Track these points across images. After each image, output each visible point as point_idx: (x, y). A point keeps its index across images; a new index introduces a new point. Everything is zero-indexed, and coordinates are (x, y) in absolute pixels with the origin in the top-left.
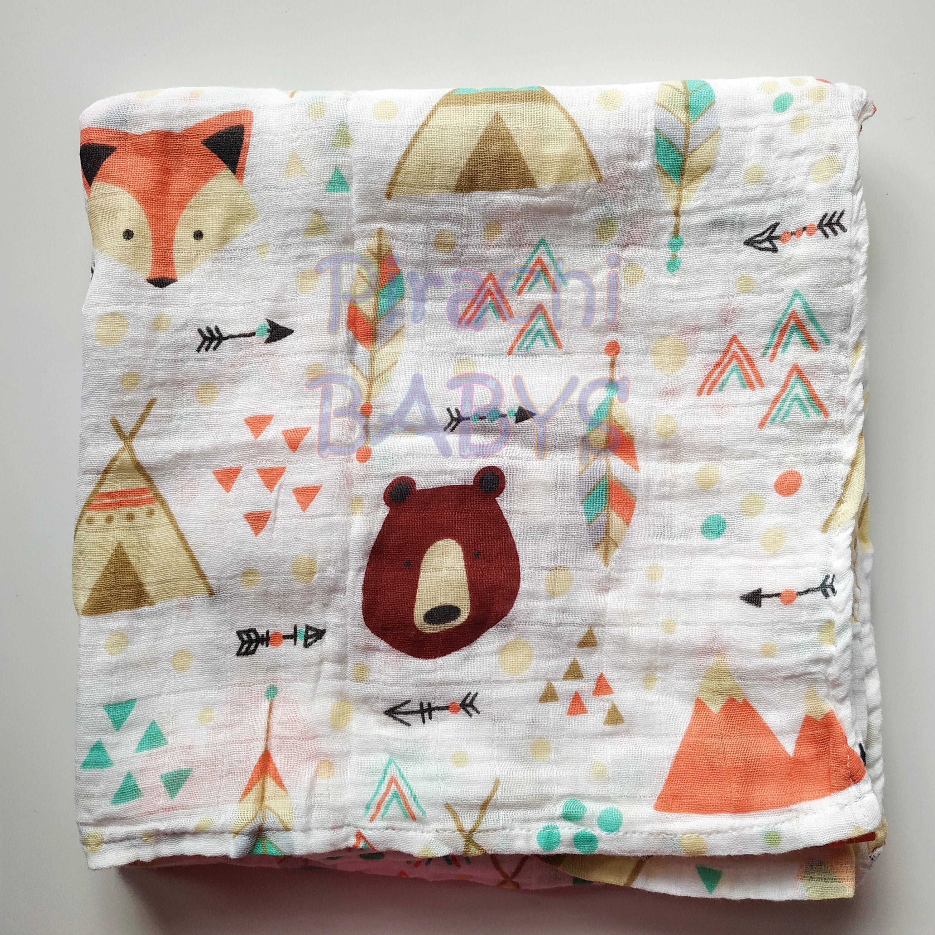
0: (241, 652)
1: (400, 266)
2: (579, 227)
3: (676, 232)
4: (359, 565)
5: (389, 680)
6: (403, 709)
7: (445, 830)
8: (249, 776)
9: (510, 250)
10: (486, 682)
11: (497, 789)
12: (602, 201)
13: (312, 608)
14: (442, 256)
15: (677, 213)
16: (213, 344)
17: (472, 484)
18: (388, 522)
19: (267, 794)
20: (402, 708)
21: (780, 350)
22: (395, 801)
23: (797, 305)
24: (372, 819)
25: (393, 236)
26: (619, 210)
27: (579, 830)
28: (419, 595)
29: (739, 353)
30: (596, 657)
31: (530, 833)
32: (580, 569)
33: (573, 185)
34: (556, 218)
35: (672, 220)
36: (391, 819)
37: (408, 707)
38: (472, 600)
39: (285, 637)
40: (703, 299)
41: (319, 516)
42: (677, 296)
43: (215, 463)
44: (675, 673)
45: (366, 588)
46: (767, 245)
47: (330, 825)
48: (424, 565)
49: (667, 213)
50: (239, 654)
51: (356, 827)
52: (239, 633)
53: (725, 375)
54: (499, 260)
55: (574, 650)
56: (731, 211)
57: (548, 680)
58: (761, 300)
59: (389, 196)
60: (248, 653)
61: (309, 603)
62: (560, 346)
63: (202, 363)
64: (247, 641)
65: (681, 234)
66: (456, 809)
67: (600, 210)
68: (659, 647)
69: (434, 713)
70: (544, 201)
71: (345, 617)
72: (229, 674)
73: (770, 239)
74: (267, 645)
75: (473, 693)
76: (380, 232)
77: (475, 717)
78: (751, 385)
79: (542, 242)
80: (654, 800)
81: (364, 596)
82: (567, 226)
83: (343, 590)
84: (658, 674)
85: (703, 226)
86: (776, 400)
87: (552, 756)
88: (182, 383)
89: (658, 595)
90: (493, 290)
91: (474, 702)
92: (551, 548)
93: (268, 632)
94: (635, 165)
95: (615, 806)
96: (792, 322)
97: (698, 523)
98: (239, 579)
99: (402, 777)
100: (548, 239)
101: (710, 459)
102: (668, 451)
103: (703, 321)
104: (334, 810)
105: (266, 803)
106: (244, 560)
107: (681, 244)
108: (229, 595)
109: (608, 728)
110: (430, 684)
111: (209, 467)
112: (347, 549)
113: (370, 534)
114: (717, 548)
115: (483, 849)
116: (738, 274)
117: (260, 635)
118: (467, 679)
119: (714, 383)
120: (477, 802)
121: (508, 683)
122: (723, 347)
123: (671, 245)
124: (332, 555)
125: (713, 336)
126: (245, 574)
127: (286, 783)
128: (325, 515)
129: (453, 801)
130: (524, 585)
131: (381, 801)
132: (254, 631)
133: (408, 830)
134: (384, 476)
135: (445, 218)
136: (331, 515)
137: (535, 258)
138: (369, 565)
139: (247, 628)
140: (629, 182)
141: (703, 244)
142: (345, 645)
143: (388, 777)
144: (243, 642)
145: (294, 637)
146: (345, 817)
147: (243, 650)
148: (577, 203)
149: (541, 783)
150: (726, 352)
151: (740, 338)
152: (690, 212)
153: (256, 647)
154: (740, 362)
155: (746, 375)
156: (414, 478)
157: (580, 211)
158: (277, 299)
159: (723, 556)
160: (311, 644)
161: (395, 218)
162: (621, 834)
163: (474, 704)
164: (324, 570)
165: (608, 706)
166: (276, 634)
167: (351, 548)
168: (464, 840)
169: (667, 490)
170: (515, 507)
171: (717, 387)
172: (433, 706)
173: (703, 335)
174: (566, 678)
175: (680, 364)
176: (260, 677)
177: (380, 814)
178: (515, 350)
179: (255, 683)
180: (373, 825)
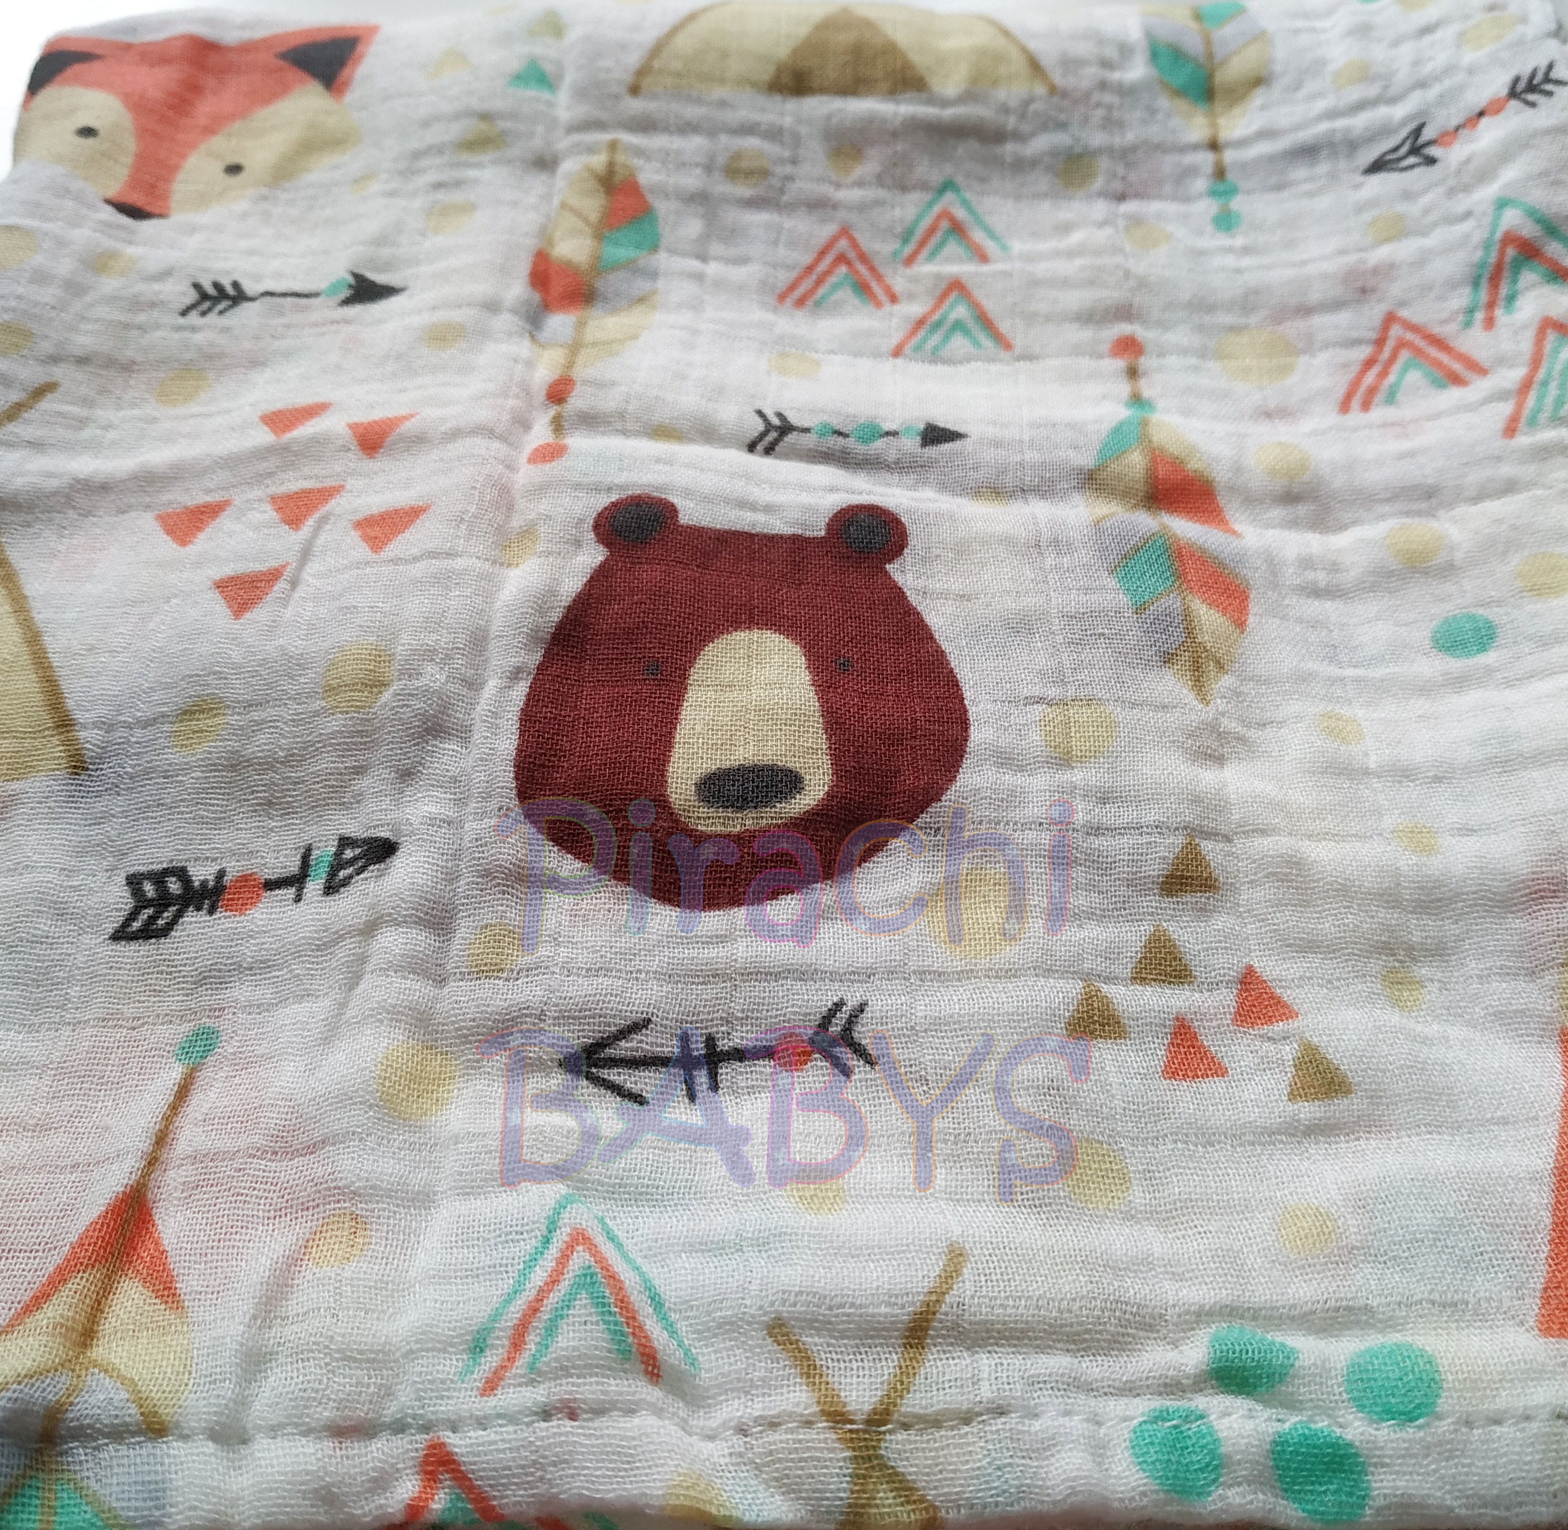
0: (129, 929)
1: (650, 198)
2: (1020, 166)
3: (1220, 173)
4: (515, 661)
5: (583, 958)
6: (625, 1048)
7: (773, 1425)
8: (56, 1259)
9: (881, 193)
10: (891, 973)
11: (958, 1273)
12: (1062, 126)
13: (364, 783)
14: (744, 191)
15: (1214, 146)
16: (221, 306)
17: (823, 533)
18: (600, 575)
19: (109, 1325)
20: (623, 1043)
21: (1499, 312)
22: (583, 1299)
23: (1512, 219)
24: (491, 1386)
25: (640, 152)
26: (1097, 139)
27: (1287, 1426)
28: (682, 733)
29: (1409, 336)
30: (1221, 922)
31: (1103, 1431)
32: (1134, 705)
33: (1001, 94)
34: (973, 145)
35: (1206, 159)
36: (563, 1370)
37: (641, 1041)
38: (838, 756)
39: (271, 885)
40: (1303, 263)
41: (416, 559)
42: (1246, 262)
43: (165, 497)
44: (1473, 966)
45: (527, 718)
46: (1412, 160)
47: (326, 1414)
48: (697, 674)
49: (1195, 147)
50: (121, 935)
51: (426, 1428)
52: (134, 882)
53: (1392, 378)
54: (862, 208)
55: (1152, 901)
56: (1323, 127)
57: (1087, 977)
58: (1432, 241)
59: (635, 90)
60: (149, 933)
61: (360, 771)
62: (1008, 346)
63: (186, 334)
64: (153, 900)
65: (1230, 176)
66: (811, 1340)
67: (1061, 139)
68: (1405, 888)
69: (725, 1071)
70: (948, 113)
71: (460, 802)
72: (74, 991)
73: (1415, 150)
74: (211, 912)
75: (852, 1003)
76: (613, 146)
77: (863, 1076)
78: (1456, 380)
79: (947, 186)
80: (1532, 1306)
81: (522, 734)
82: (998, 163)
83: (464, 734)
84: (1423, 971)
85: (1271, 159)
86: (1526, 386)
87: (1138, 1196)
88: (128, 368)
89: (1366, 772)
90: (852, 255)
91: (859, 1028)
92: (1042, 660)
93: (221, 874)
94: (1116, 76)
95: (1395, 1338)
96: (1511, 252)
97: (1422, 635)
98: (166, 727)
99: (612, 1238)
100: (960, 179)
101: (1407, 514)
102: (1302, 510)
103: (1315, 296)
104: (348, 1357)
105: (98, 1352)
106: (192, 676)
107: (1234, 191)
108: (130, 770)
109: (1308, 1110)
110: (715, 975)
111: (148, 507)
112: (485, 630)
113: (552, 592)
114: (1489, 671)
115: (922, 1500)
116: (1367, 217)
117: (197, 884)
118: (829, 964)
119: (1372, 391)
120: (887, 1310)
121: (959, 980)
122: (1373, 335)
123: (1213, 193)
124: (441, 639)
125: (1343, 318)
126: (188, 713)
127: (186, 1285)
128: (432, 555)
129: (799, 1308)
130: (978, 736)
131: (534, 1310)
132: (181, 874)
133: (630, 1410)
134: (597, 488)
135: (748, 129)
136: (451, 554)
137: (937, 209)
138: (541, 668)
139: (160, 867)
140: (1108, 98)
141: (1279, 187)
142: (451, 877)
143: (561, 1237)
144: (142, 901)
145: (297, 881)
146: (388, 1392)
147: (136, 925)
148: (1011, 122)
149: (1115, 1268)
150: (1380, 342)
151: (1404, 313)
152: (1243, 143)
153: (179, 915)
154: (1418, 352)
155: (1438, 364)
156: (675, 500)
157: (1018, 136)
158: (380, 241)
159: (1509, 684)
160: (346, 882)
161: (645, 125)
162: (1444, 1426)
163: (855, 1035)
164: (411, 673)
165: (1289, 1051)
166: (245, 880)
167: (496, 628)
168: (848, 1454)
169: (1321, 578)
170: (936, 585)
171: (1379, 397)
172: (723, 1045)
173: (1318, 320)
174: (1140, 977)
175: (1286, 370)
176: (174, 1001)
177: (523, 1360)
178: (907, 349)
179: (150, 1020)
180: (492, 1403)
